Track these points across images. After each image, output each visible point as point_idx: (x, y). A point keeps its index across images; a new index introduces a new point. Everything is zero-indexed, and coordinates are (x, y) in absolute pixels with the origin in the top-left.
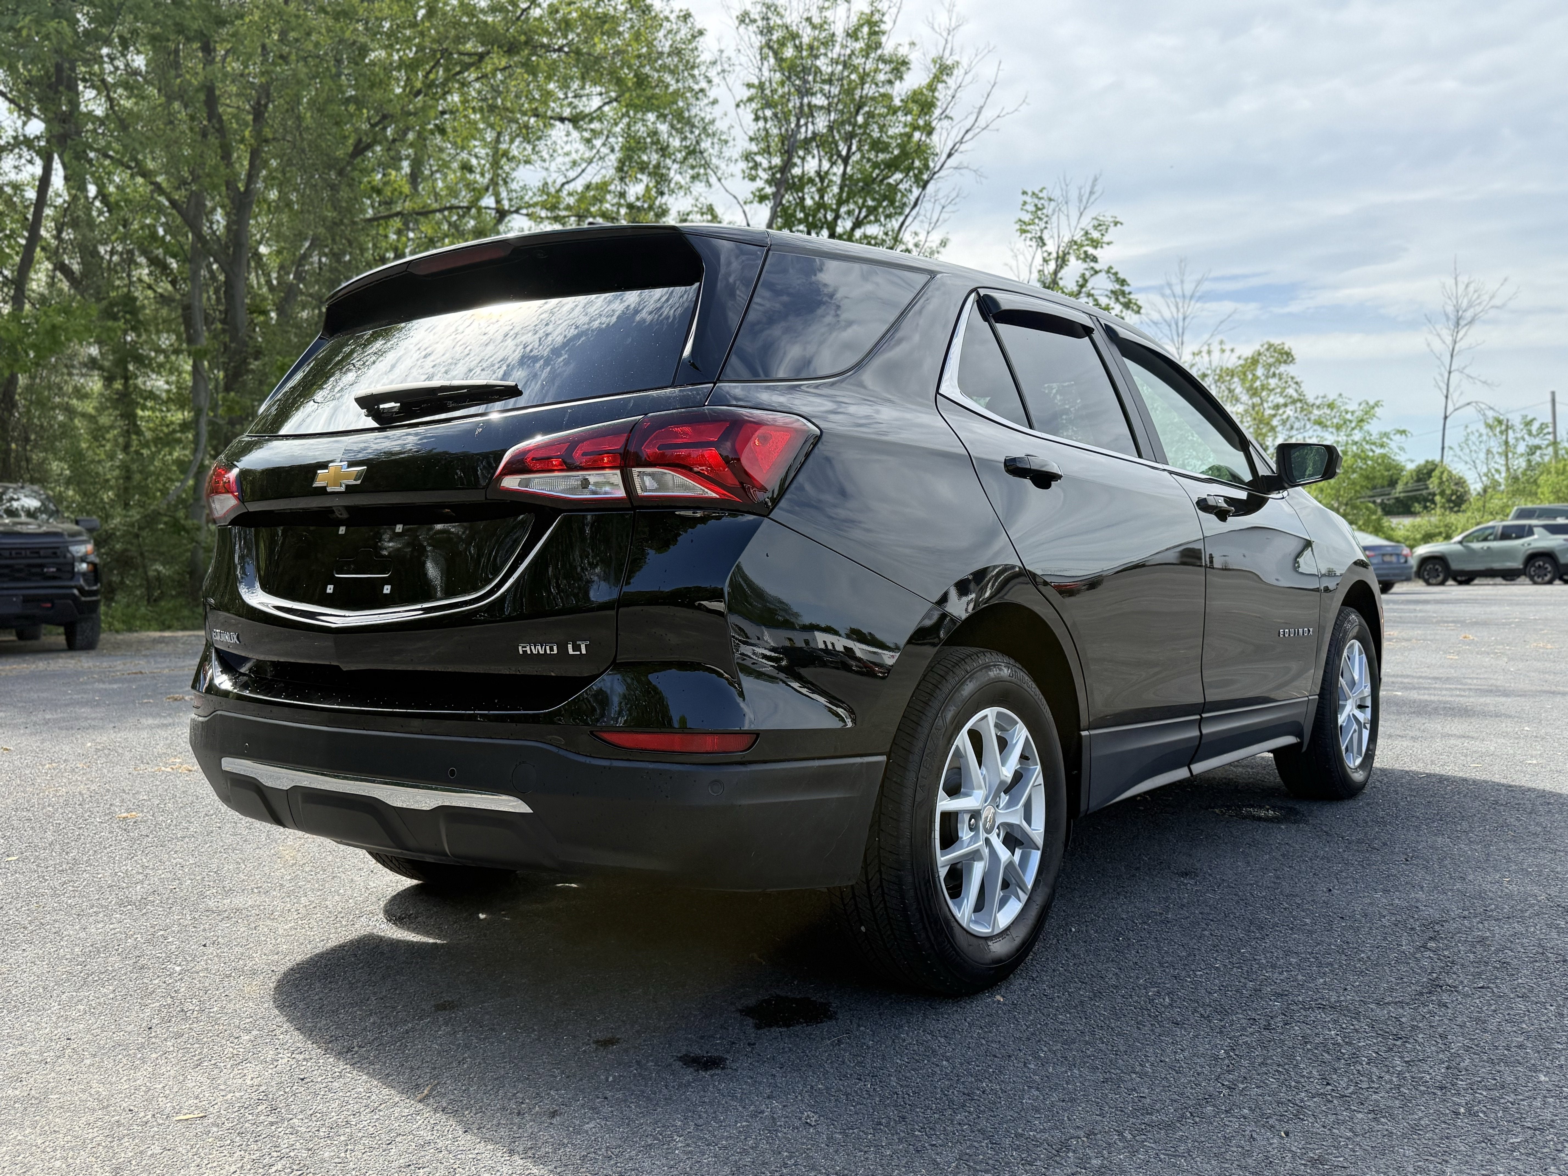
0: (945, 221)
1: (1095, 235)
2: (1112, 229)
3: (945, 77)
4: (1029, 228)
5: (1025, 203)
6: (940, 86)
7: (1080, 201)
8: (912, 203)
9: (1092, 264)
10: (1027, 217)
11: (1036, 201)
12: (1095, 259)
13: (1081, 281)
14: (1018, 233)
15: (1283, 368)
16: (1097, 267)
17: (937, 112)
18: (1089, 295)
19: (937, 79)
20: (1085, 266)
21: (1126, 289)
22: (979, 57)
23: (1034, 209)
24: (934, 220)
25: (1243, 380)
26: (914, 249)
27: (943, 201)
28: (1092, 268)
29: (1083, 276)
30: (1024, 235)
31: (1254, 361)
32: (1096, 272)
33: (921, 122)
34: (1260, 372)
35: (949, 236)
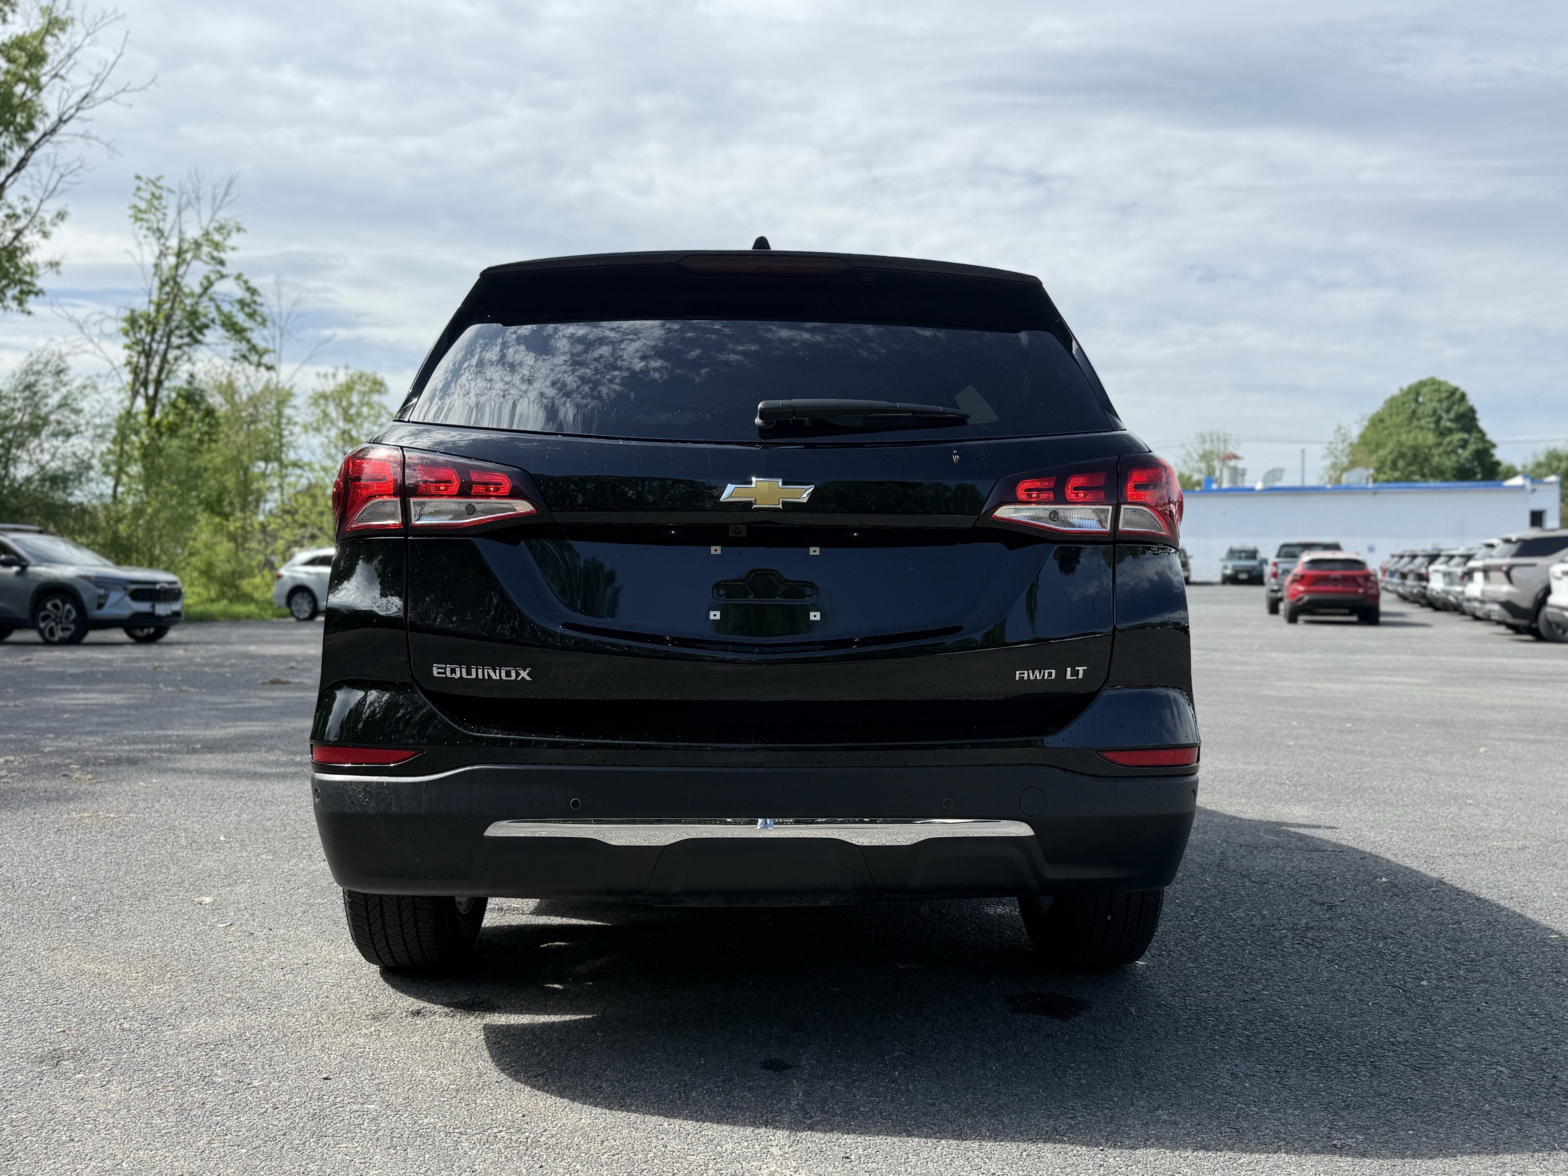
0: (63, 191)
1: (217, 237)
2: (234, 234)
3: (56, 31)
4: (145, 216)
5: (139, 189)
6: (49, 39)
7: (214, 199)
8: (14, 164)
9: (219, 268)
10: (143, 205)
11: (154, 189)
12: (222, 263)
13: (205, 283)
14: (132, 220)
15: (375, 398)
16: (224, 271)
17: (47, 68)
18: (211, 299)
19: (47, 31)
20: (211, 268)
21: (256, 298)
22: (105, 21)
23: (149, 197)
24: (50, 188)
25: (339, 405)
26: (23, 215)
27: (62, 170)
28: (219, 272)
29: (207, 278)
30: (139, 224)
31: (349, 388)
32: (223, 276)
33: (27, 74)
34: (355, 399)
35: (70, 209)
